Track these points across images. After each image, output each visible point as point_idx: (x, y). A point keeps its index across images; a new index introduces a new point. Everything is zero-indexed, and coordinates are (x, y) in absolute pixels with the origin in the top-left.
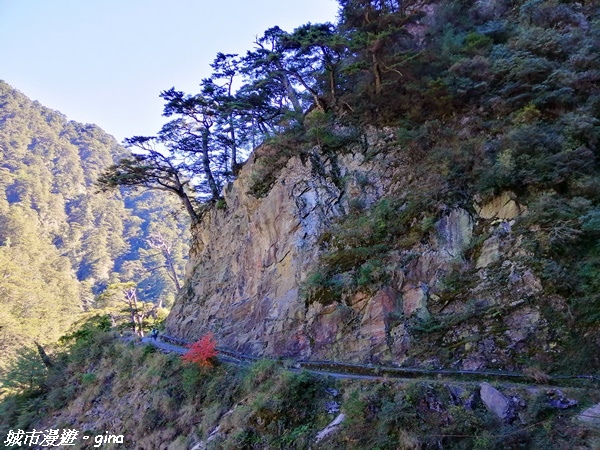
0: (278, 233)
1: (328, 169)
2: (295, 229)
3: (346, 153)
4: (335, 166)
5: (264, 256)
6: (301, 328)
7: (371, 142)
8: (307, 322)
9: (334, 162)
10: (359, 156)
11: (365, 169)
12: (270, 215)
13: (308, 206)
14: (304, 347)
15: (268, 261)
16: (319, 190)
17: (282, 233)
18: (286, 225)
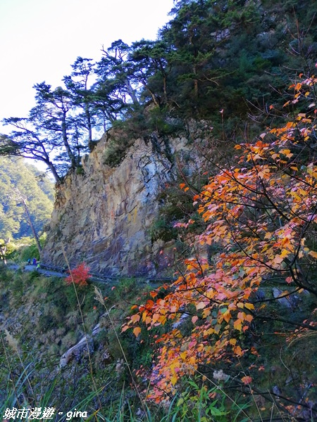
0: (127, 193)
1: (162, 148)
2: (140, 190)
3: (175, 137)
4: (167, 146)
5: (117, 208)
6: (148, 257)
7: (192, 131)
8: (152, 253)
9: (167, 143)
10: (184, 140)
11: (188, 149)
12: (122, 180)
13: (150, 174)
14: (151, 269)
15: (120, 212)
16: (157, 163)
17: (131, 193)
18: (134, 187)
